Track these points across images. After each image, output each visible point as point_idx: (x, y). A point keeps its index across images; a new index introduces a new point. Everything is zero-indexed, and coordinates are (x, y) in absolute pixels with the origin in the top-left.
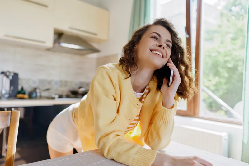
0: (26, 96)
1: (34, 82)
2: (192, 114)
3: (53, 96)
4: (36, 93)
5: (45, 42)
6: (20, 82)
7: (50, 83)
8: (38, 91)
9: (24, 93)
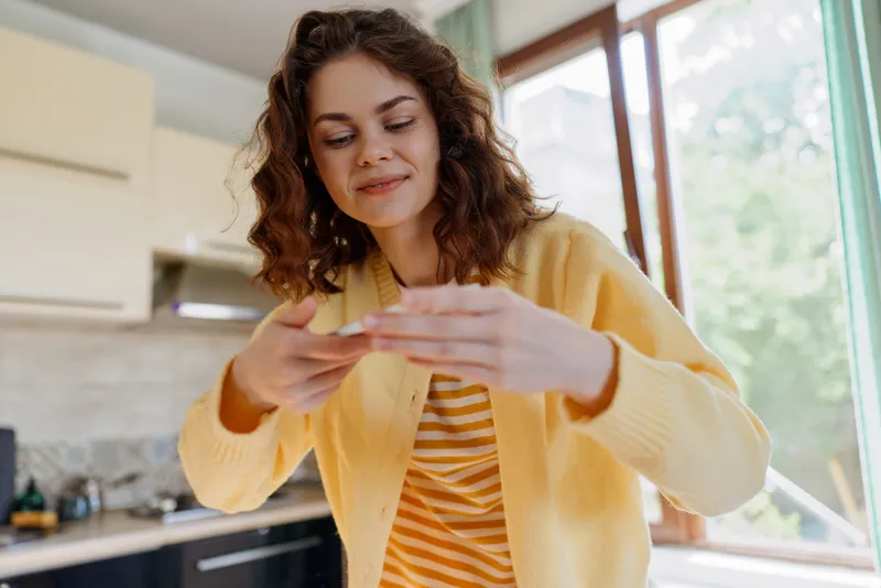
0: (49, 518)
1: (76, 454)
2: (682, 534)
3: (155, 504)
4: (87, 499)
5: (117, 306)
6: (20, 458)
7: (135, 449)
8: (92, 489)
9: (40, 507)
